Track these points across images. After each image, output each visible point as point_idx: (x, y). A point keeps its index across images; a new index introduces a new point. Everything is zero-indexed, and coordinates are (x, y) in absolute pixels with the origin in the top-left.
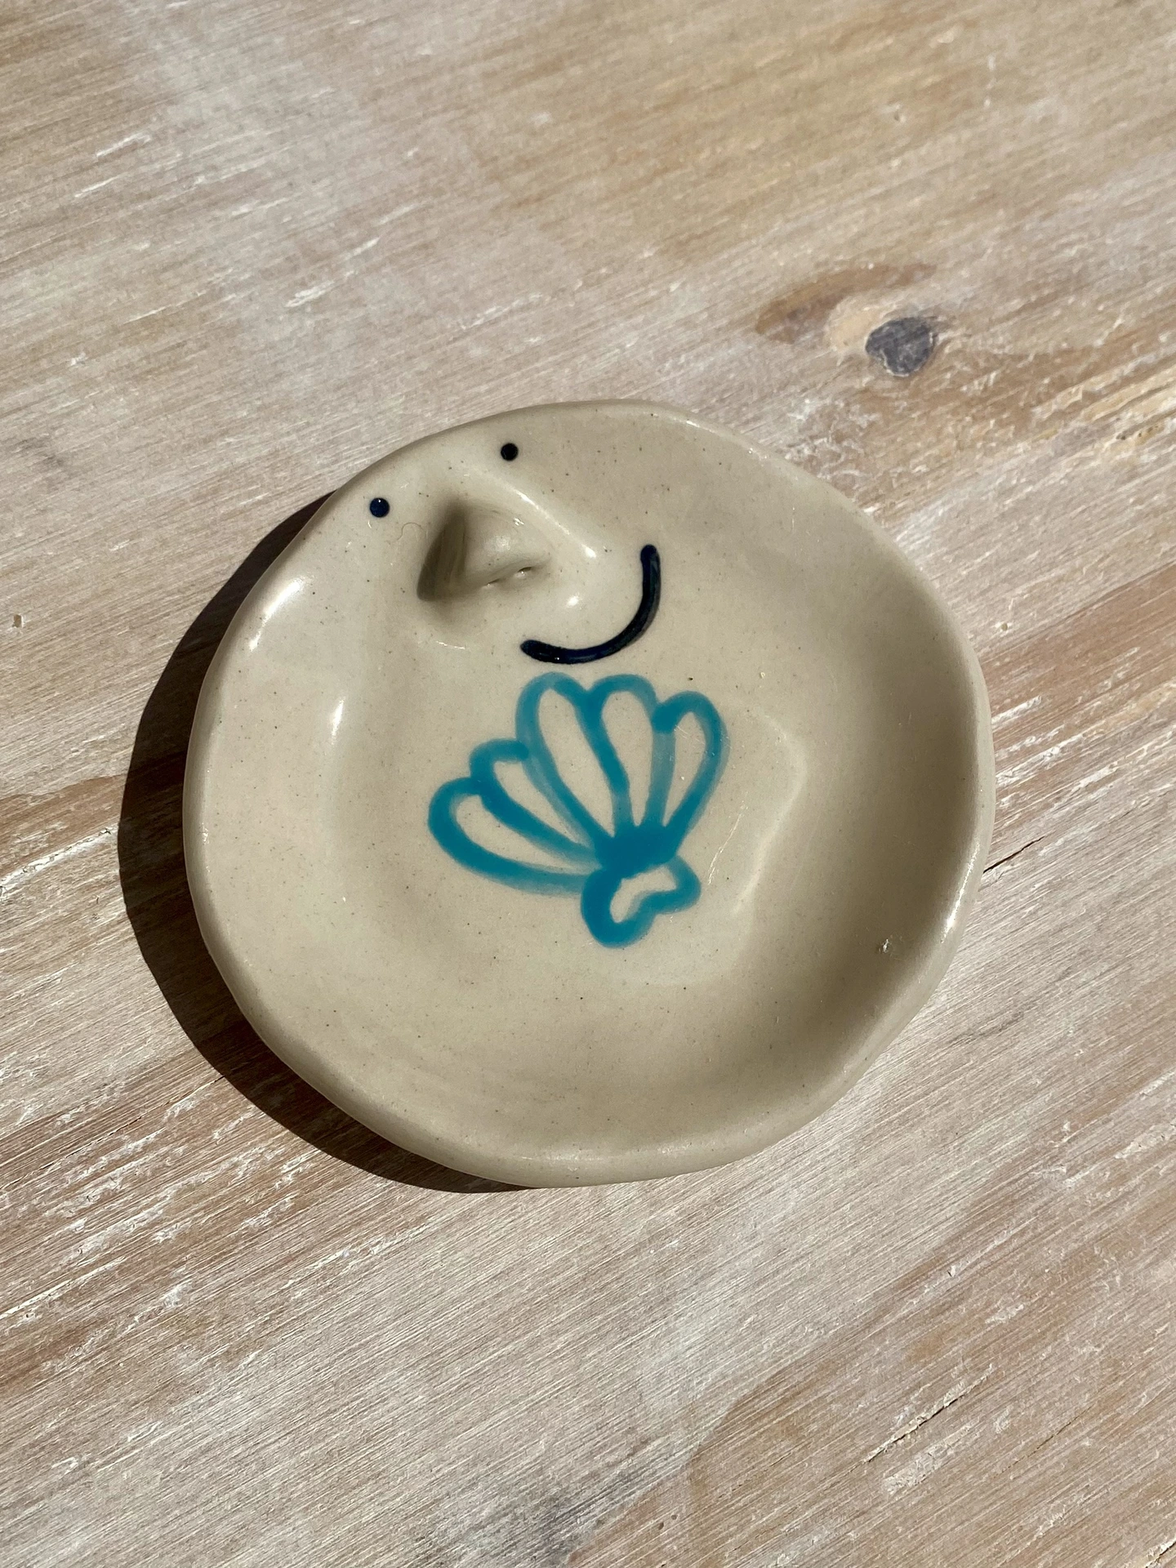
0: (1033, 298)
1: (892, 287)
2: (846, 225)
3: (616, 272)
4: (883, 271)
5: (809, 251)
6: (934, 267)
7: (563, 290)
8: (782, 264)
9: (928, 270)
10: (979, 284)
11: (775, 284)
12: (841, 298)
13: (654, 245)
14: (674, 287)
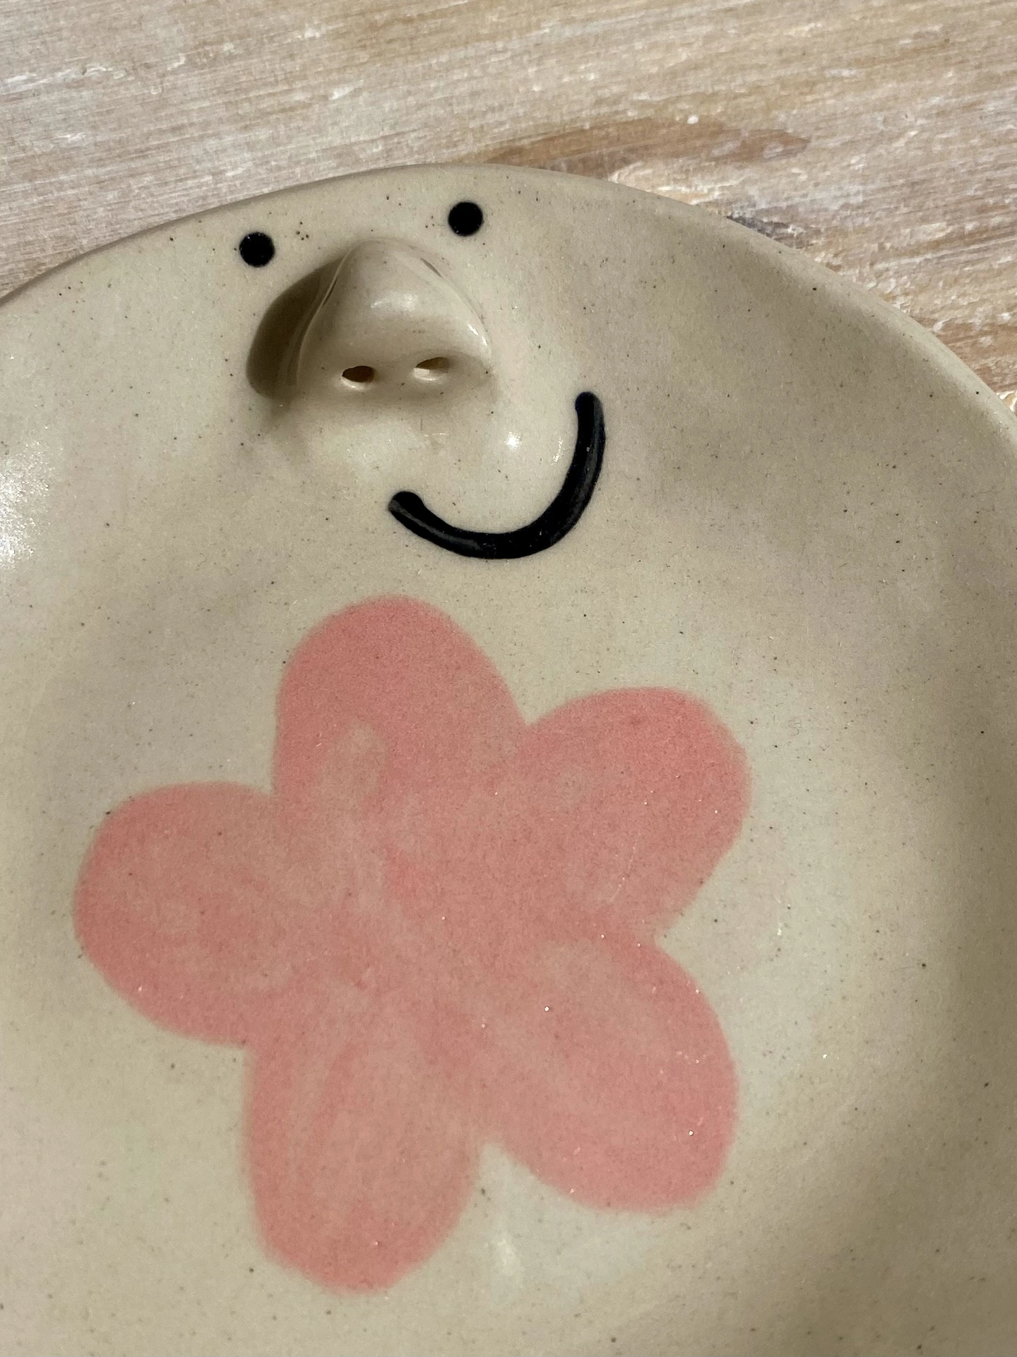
0: (969, 227)
1: (721, 160)
2: (669, 47)
3: (249, 53)
4: (713, 131)
5: (592, 77)
6: (806, 142)
7: (148, 66)
8: (536, 88)
9: (792, 144)
10: (878, 184)
11: (516, 119)
12: (625, 162)
13: (328, 21)
14: (337, 94)
